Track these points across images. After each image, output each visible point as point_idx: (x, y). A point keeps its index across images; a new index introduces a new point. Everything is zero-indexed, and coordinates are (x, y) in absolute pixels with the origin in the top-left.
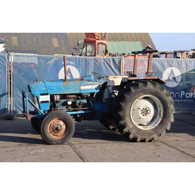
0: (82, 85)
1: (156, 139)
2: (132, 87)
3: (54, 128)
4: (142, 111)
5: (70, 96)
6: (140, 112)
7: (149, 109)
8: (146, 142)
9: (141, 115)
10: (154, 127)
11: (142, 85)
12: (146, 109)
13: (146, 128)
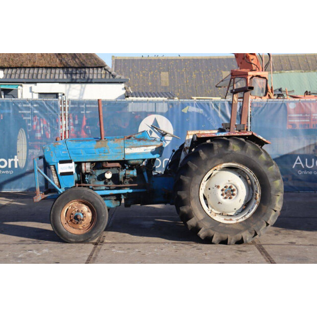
0: (128, 146)
1: (248, 239)
2: (201, 151)
3: (72, 216)
4: (222, 190)
5: (109, 165)
6: (220, 192)
7: (237, 188)
8: (230, 245)
9: (221, 198)
10: (244, 219)
11: (221, 146)
12: (230, 187)
13: (231, 220)
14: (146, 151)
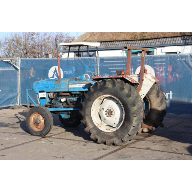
0: (70, 84)
1: (117, 143)
3: (35, 121)
4: (106, 111)
5: (63, 94)
6: (104, 113)
7: (114, 111)
9: (105, 116)
10: (116, 130)
12: (110, 110)
13: (109, 130)
14: (80, 87)
